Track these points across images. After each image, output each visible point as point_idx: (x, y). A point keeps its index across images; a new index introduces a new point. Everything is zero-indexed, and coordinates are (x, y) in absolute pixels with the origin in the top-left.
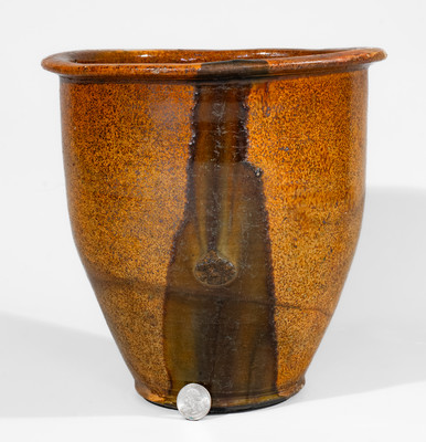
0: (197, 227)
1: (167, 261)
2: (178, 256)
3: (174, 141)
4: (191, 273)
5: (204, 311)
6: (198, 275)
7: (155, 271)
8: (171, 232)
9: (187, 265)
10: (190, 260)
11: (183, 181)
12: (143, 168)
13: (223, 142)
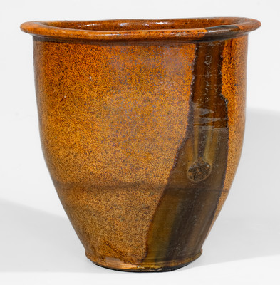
0: (193, 142)
1: (171, 167)
2: (179, 162)
3: (181, 83)
4: (185, 174)
5: (187, 200)
6: (189, 174)
7: (160, 175)
8: (176, 146)
9: (184, 168)
10: (187, 165)
11: (186, 110)
12: (159, 103)
13: (210, 82)
